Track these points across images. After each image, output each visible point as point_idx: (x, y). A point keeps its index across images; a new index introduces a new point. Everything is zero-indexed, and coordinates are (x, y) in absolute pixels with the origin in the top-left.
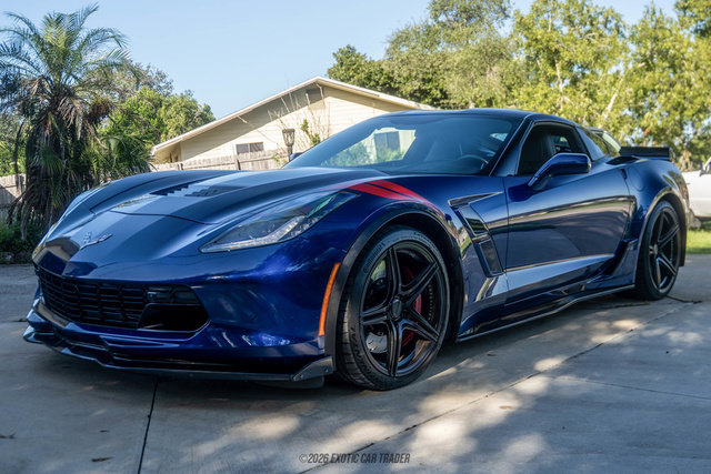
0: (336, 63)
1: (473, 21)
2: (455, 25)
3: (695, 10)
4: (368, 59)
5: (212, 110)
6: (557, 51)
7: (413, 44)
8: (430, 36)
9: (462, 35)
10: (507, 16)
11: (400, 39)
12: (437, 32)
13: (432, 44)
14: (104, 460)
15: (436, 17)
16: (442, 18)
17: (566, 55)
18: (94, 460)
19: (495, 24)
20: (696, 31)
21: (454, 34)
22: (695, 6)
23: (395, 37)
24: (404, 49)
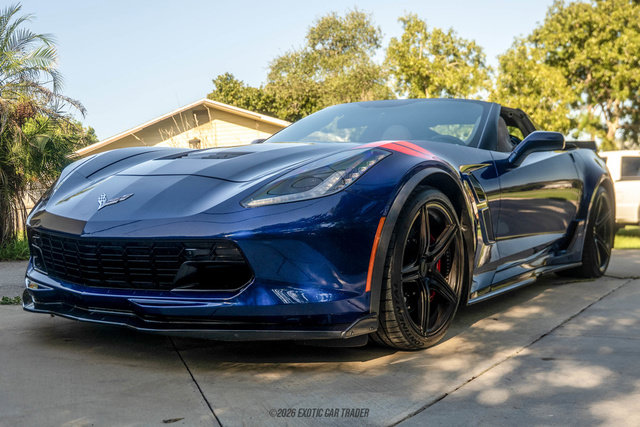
0: (216, 89)
1: (347, 50)
2: (332, 53)
3: (546, 42)
4: (246, 86)
5: (96, 133)
6: (428, 77)
7: (293, 70)
8: (309, 63)
9: (338, 62)
10: (378, 46)
11: (281, 65)
12: (315, 59)
13: (311, 71)
14: (176, 420)
15: (314, 45)
16: (319, 47)
17: (436, 80)
18: (166, 422)
19: (368, 52)
20: (546, 62)
21: (331, 61)
22: (545, 39)
23: (277, 63)
24: (285, 75)
